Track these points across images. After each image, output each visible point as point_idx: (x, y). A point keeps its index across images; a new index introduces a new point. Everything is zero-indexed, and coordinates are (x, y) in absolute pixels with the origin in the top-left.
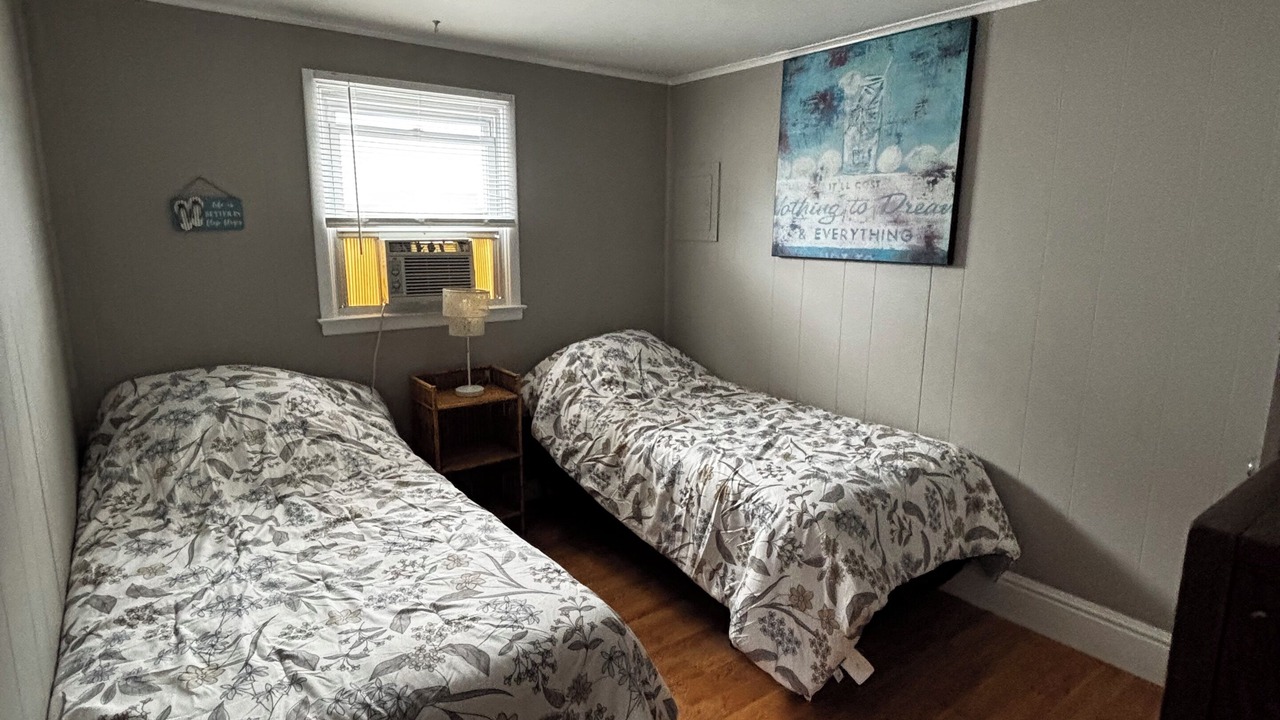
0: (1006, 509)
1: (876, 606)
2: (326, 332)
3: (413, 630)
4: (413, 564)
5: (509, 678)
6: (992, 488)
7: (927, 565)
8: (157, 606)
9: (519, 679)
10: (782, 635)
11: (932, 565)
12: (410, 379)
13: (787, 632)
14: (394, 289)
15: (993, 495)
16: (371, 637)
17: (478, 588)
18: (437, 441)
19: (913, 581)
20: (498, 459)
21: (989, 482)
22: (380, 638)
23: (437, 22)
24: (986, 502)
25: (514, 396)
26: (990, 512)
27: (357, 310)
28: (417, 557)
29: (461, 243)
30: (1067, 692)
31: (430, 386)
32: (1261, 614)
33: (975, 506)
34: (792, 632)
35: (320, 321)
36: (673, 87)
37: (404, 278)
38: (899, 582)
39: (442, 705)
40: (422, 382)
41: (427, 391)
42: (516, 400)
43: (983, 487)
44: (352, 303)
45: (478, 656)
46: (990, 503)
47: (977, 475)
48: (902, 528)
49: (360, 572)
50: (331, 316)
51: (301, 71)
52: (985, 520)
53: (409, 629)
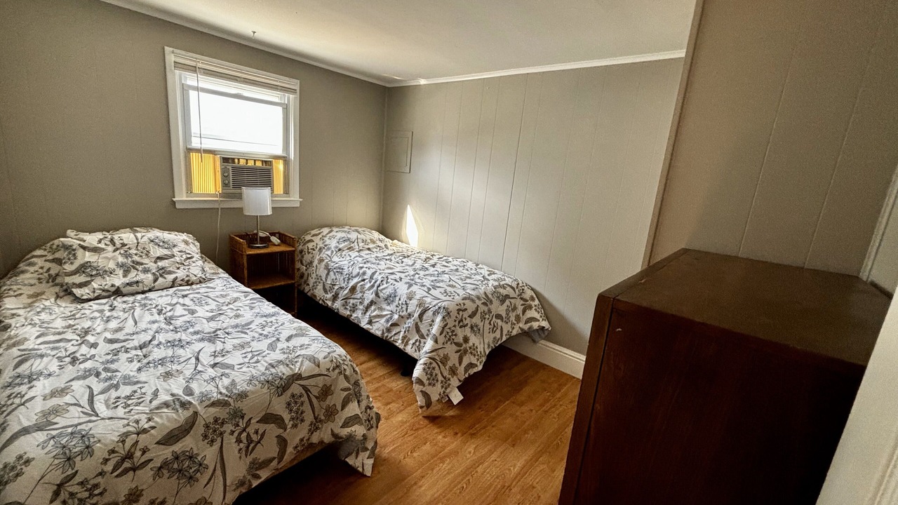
0: (543, 307)
1: (476, 370)
2: (178, 206)
3: (280, 350)
4: (271, 322)
5: (329, 369)
6: (536, 299)
7: (502, 339)
8: (128, 346)
9: (334, 369)
10: (431, 375)
11: (504, 338)
12: (230, 237)
13: (434, 374)
14: (225, 185)
15: (537, 302)
16: (259, 354)
17: (307, 333)
18: (246, 272)
19: (496, 347)
20: (283, 283)
21: (535, 296)
22: (264, 354)
23: (254, 32)
24: (533, 306)
25: (293, 249)
26: (536, 310)
27: (198, 195)
28: (273, 319)
29: (266, 162)
30: (560, 391)
31: (242, 240)
32: (620, 329)
33: (527, 308)
34: (436, 375)
35: (174, 199)
36: (389, 88)
37: (231, 179)
38: (490, 350)
39: (298, 382)
40: (238, 238)
41: (240, 243)
42: (294, 251)
43: (532, 299)
44: (195, 190)
45: (313, 360)
46: (536, 306)
47: (529, 293)
48: (494, 326)
49: (243, 326)
50: (181, 196)
51: (164, 49)
52: (532, 313)
53: (278, 349)
